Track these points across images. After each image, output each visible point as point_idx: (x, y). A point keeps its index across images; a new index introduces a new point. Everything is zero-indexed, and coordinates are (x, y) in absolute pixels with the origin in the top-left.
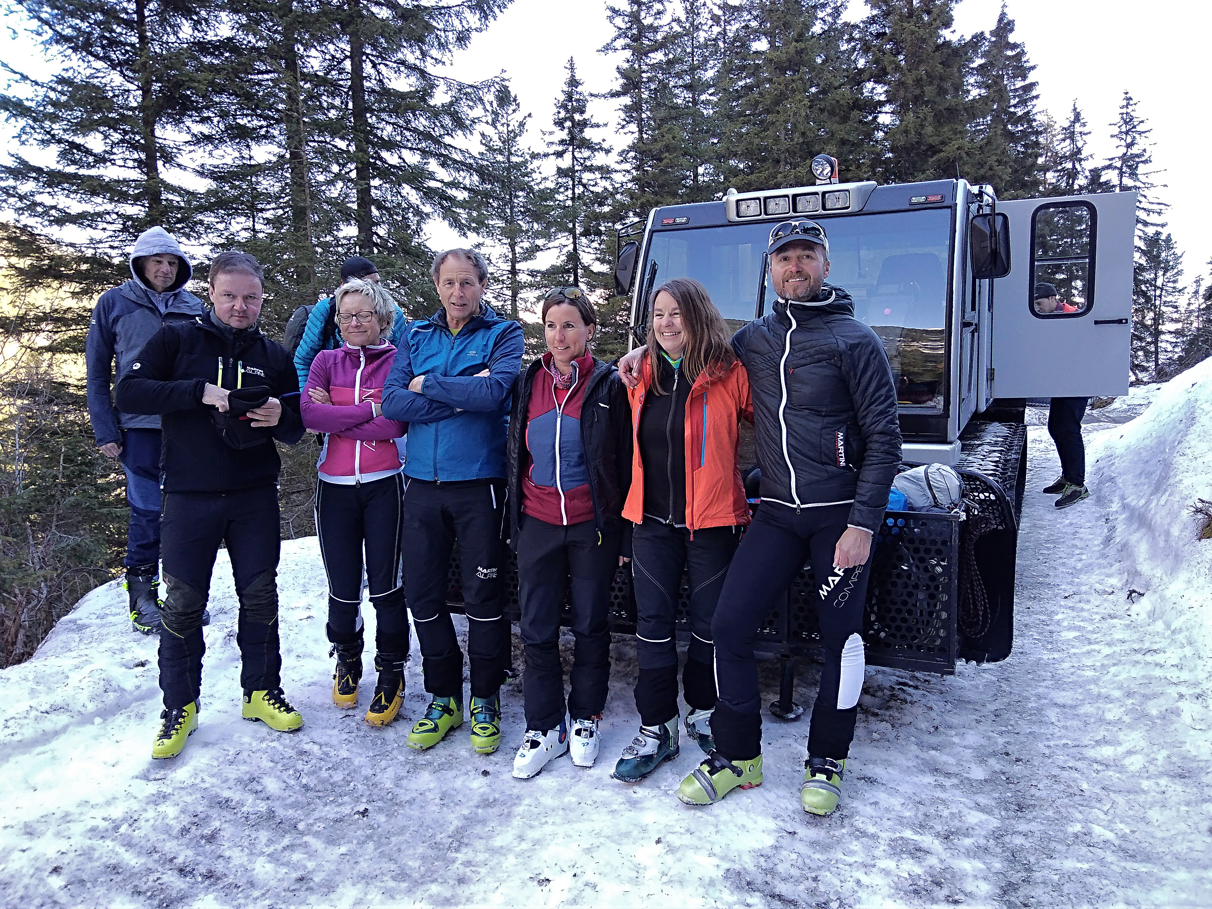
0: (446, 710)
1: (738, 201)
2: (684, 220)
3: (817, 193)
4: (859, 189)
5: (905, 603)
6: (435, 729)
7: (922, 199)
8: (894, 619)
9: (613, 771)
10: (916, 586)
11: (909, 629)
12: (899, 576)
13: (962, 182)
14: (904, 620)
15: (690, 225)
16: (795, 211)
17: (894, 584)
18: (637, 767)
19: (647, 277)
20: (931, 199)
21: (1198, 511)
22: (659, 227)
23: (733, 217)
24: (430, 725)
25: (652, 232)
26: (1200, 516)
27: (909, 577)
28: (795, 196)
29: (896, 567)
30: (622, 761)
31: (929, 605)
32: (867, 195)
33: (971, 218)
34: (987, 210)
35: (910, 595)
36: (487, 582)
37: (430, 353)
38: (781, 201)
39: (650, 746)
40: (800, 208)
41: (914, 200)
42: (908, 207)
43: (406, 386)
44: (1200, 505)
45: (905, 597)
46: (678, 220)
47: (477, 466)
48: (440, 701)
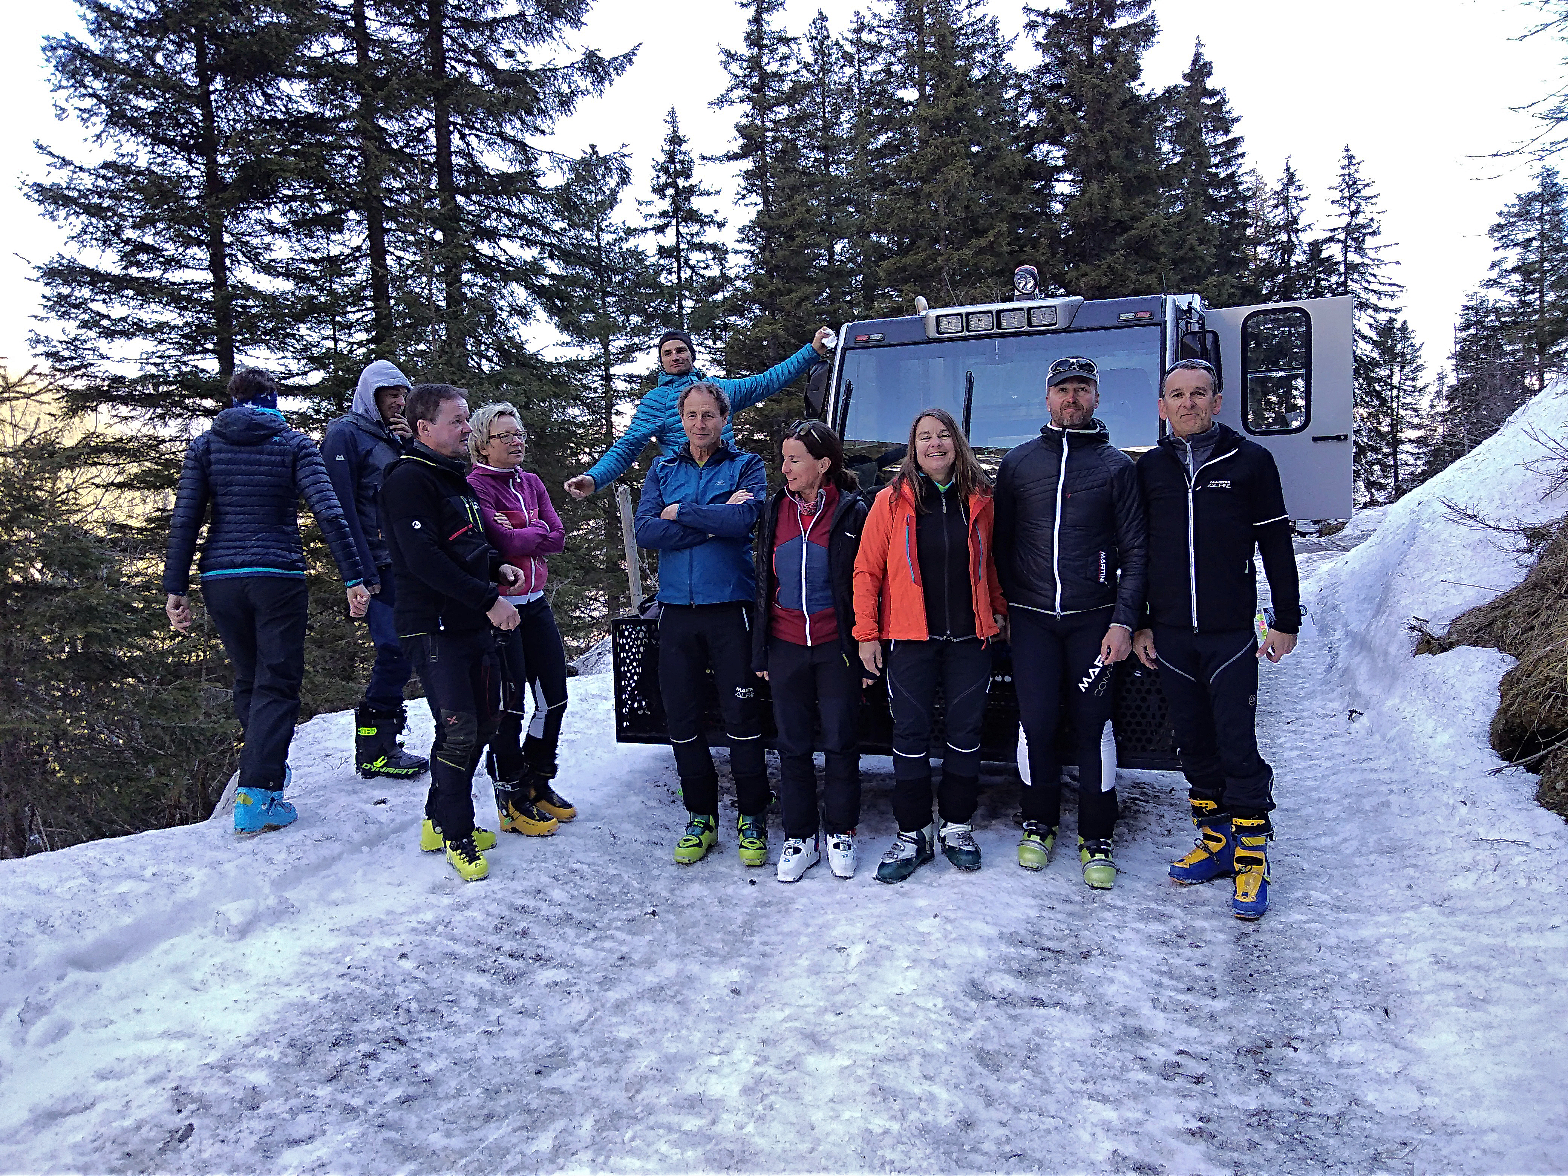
0: (707, 827)
1: (938, 317)
2: (879, 337)
3: (1021, 309)
4: (1066, 305)
5: (1139, 708)
6: (699, 845)
7: (1131, 316)
8: (1129, 724)
9: (875, 874)
10: (1148, 691)
11: (1144, 732)
12: (1133, 683)
13: (1170, 298)
14: (1139, 724)
15: (885, 342)
16: (999, 327)
17: (1129, 691)
18: (899, 867)
19: (842, 398)
20: (1140, 315)
21: (1413, 628)
22: (852, 345)
23: (933, 333)
24: (695, 841)
25: (845, 350)
26: (1415, 633)
27: (1142, 683)
28: (999, 312)
29: (1131, 674)
30: (883, 865)
31: (1160, 708)
32: (1074, 311)
33: (1181, 333)
34: (1195, 328)
35: (1144, 700)
36: (746, 701)
37: (678, 483)
38: (984, 317)
39: (909, 851)
40: (1004, 323)
41: (1123, 317)
42: (1116, 324)
43: (659, 515)
44: (1414, 622)
45: (1139, 702)
46: (873, 337)
47: (728, 591)
48: (700, 820)
